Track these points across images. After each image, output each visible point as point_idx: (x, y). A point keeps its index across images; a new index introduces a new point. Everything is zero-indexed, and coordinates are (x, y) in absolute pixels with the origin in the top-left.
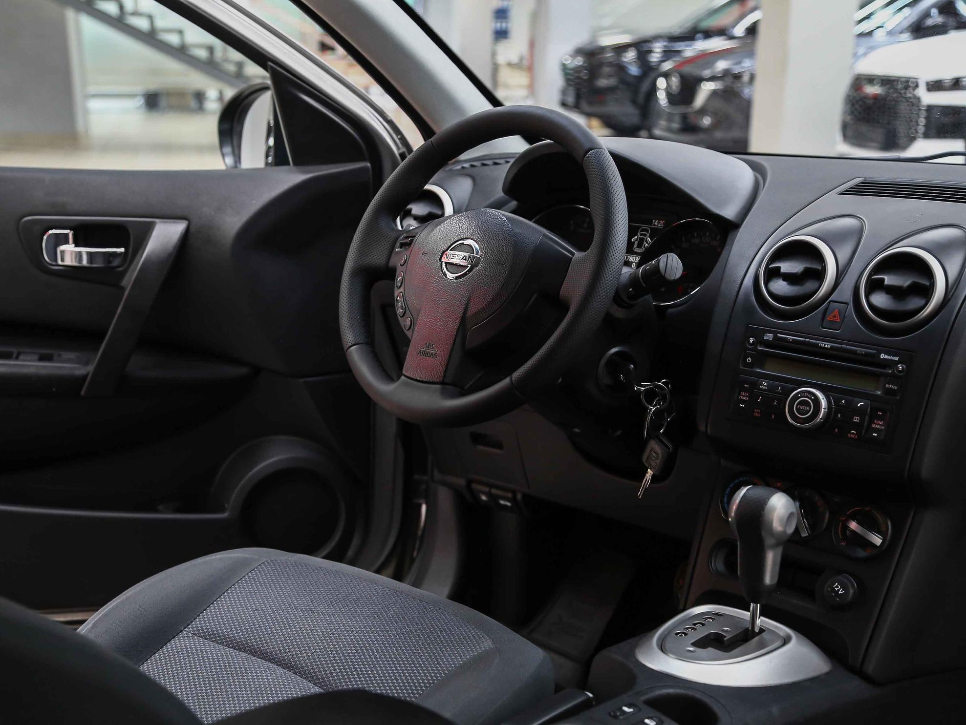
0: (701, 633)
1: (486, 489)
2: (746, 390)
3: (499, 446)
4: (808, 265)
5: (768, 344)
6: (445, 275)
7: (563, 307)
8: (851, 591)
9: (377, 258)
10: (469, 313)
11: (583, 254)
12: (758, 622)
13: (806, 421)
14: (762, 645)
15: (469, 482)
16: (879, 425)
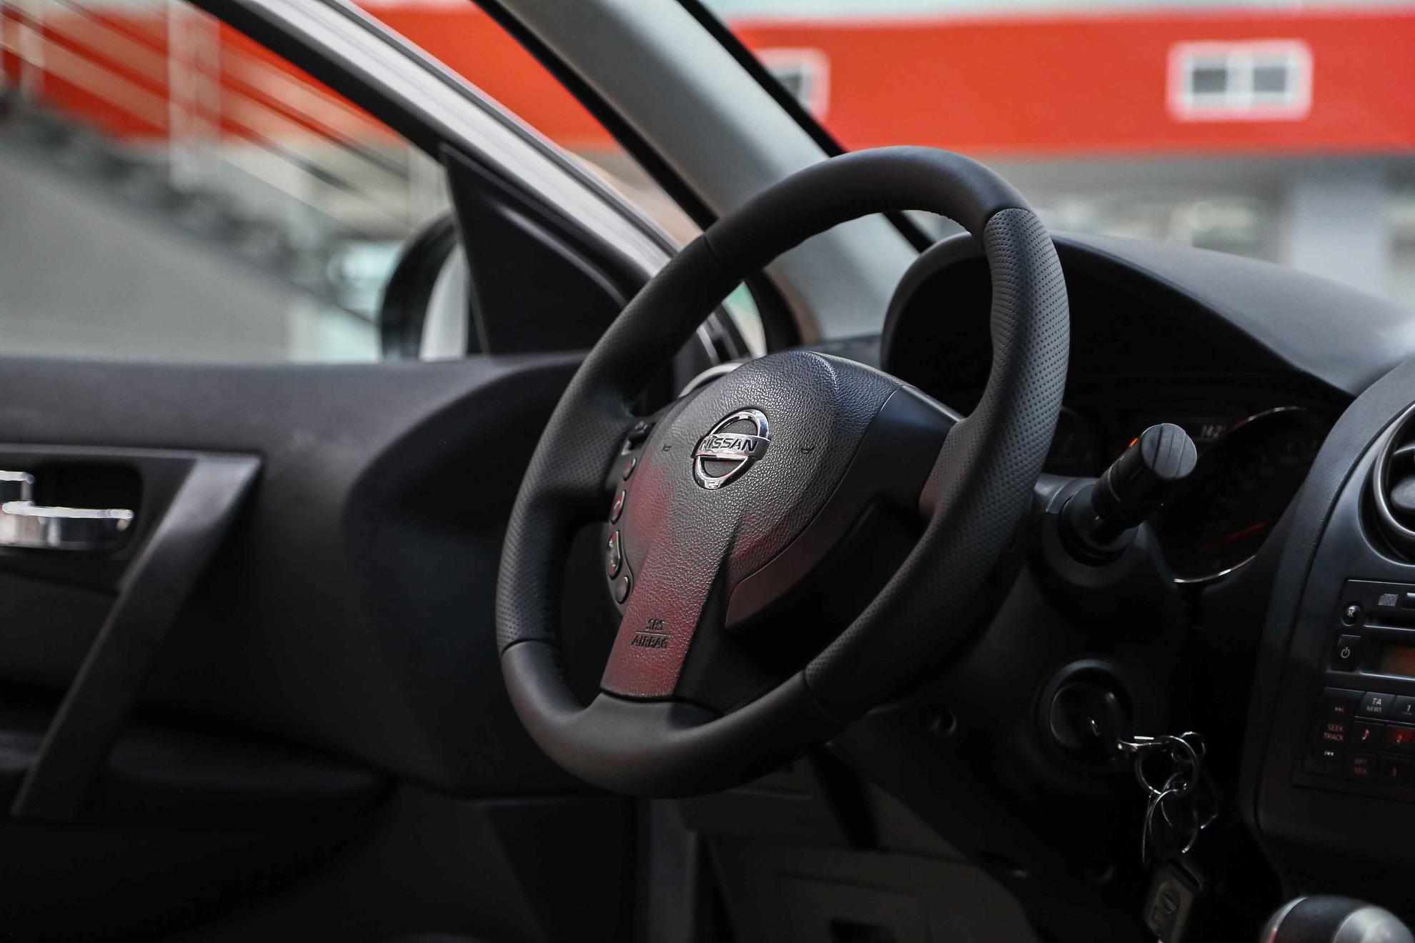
2: (1338, 720)
5: (1387, 617)
6: (701, 484)
9: (585, 472)
10: (736, 552)
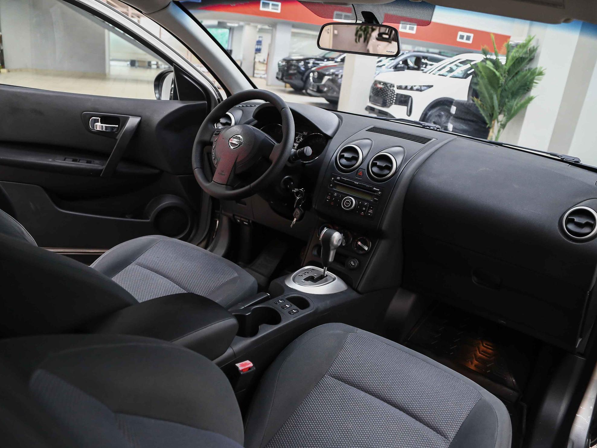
0: (307, 275)
1: (240, 218)
2: (329, 195)
3: (245, 204)
4: (353, 155)
5: (338, 180)
6: (230, 147)
7: (270, 162)
8: (356, 264)
9: (207, 138)
10: (238, 161)
11: (278, 144)
12: (326, 272)
13: (348, 208)
14: (326, 281)
15: (234, 215)
16: (371, 211)
